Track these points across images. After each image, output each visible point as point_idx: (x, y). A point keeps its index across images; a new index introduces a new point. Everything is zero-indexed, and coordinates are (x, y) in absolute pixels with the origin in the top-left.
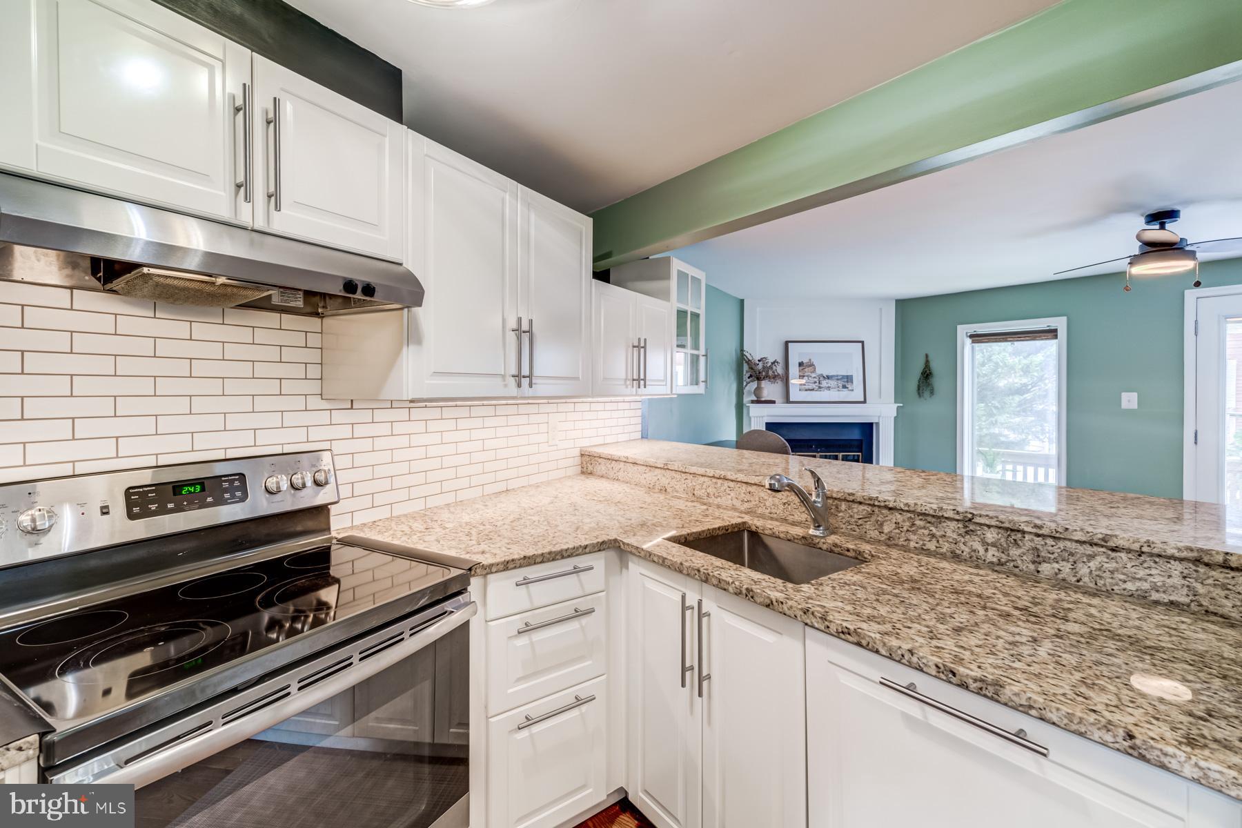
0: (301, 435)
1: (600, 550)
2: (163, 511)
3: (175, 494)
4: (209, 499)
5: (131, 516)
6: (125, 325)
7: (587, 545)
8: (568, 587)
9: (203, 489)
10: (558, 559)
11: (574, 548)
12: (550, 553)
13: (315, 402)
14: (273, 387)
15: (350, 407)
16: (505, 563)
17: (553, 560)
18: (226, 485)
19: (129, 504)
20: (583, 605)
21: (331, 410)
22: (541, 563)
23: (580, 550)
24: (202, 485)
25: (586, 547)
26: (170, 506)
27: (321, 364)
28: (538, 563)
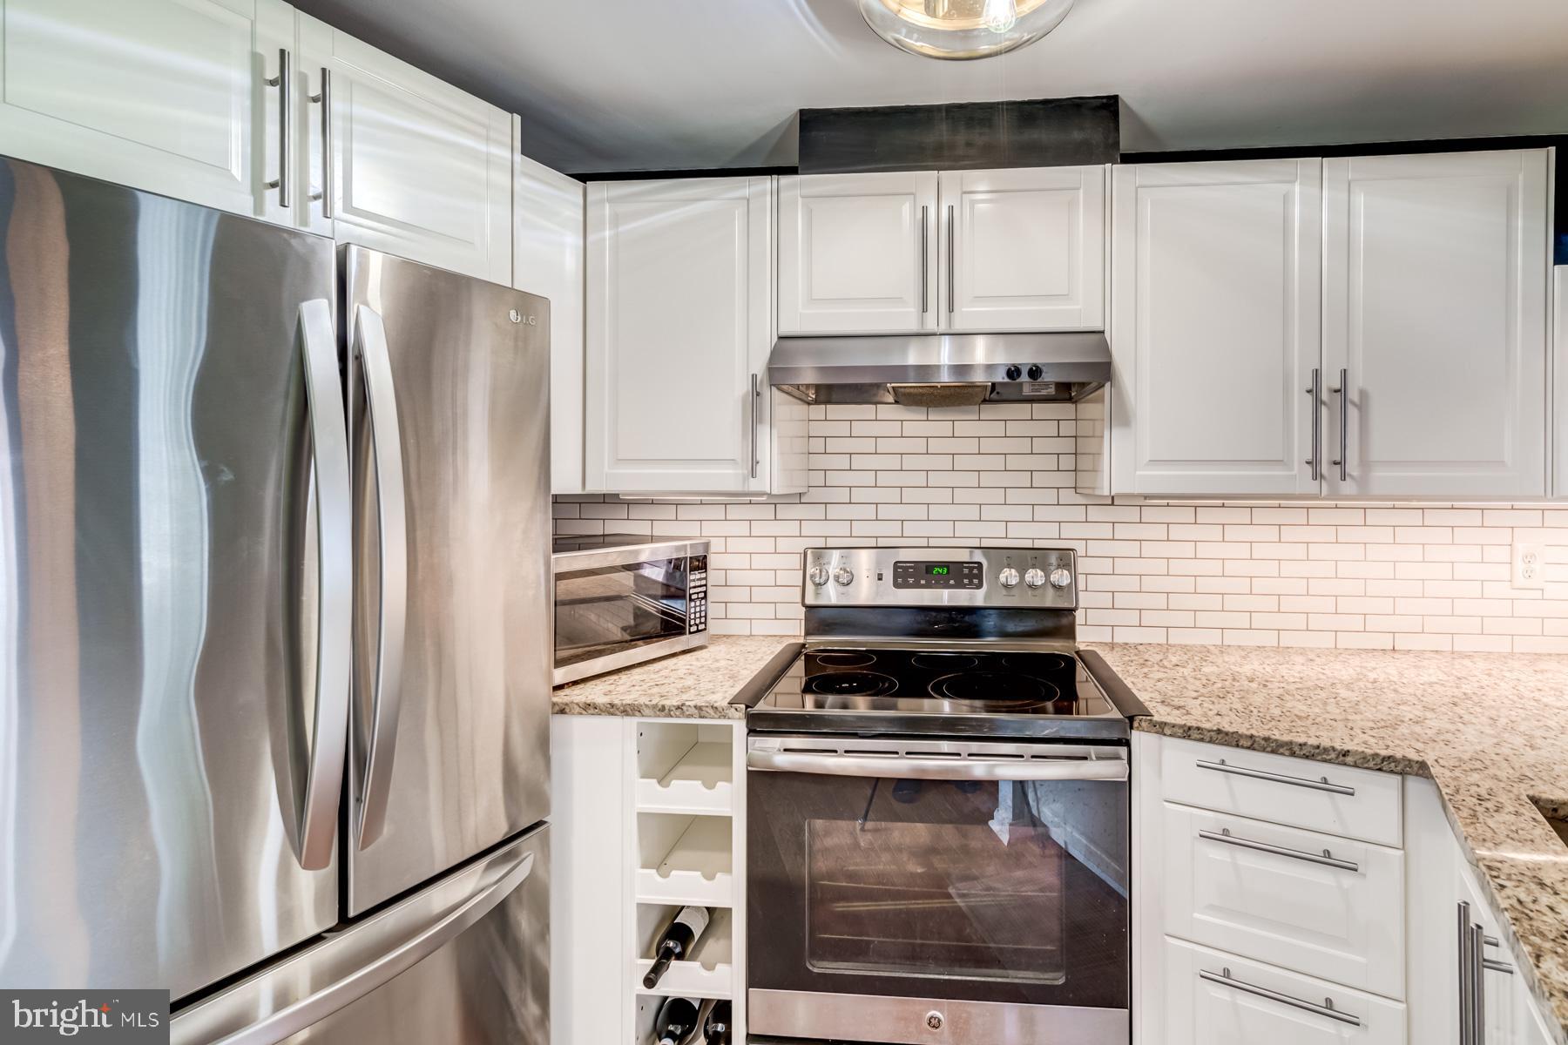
0: (1052, 530)
1: (1380, 770)
2: (917, 585)
3: (927, 572)
4: (952, 582)
5: (896, 585)
6: (909, 428)
7: (1348, 751)
8: (1313, 809)
9: (948, 572)
10: (1282, 754)
11: (1318, 747)
12: (1267, 739)
13: (1067, 496)
14: (1024, 479)
15: (1110, 503)
16: (1186, 729)
17: (1273, 752)
18: (966, 571)
19: (896, 576)
20: (1341, 850)
21: (1086, 505)
22: (1248, 748)
23: (1333, 755)
24: (948, 567)
25: (1346, 753)
26: (923, 582)
27: (1076, 454)
28: (1243, 747)
